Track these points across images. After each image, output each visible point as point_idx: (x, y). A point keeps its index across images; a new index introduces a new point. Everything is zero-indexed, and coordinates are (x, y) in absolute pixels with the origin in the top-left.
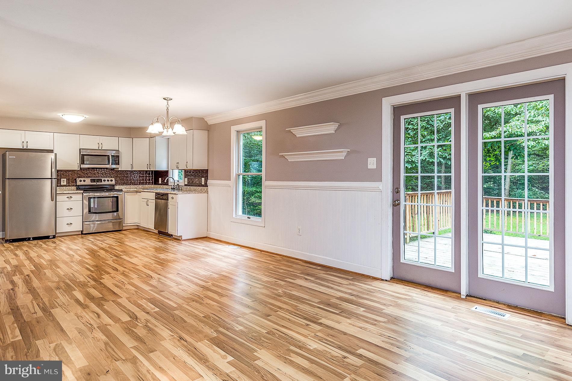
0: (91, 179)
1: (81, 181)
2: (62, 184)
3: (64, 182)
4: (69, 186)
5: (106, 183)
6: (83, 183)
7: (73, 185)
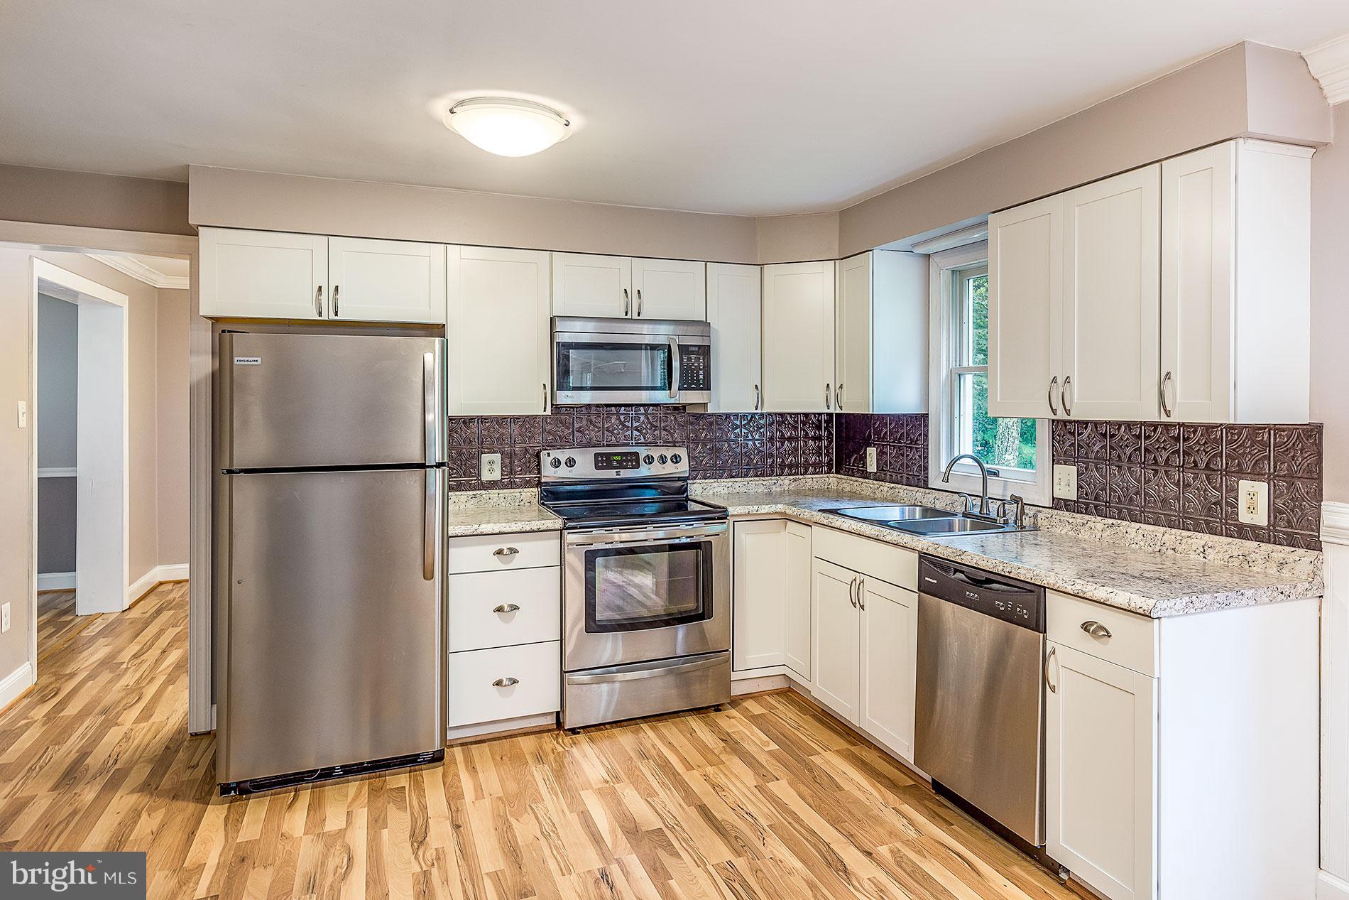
0: (596, 455)
1: (556, 463)
2: (486, 476)
3: (491, 466)
4: (512, 485)
5: (656, 470)
6: (564, 472)
7: (527, 484)
